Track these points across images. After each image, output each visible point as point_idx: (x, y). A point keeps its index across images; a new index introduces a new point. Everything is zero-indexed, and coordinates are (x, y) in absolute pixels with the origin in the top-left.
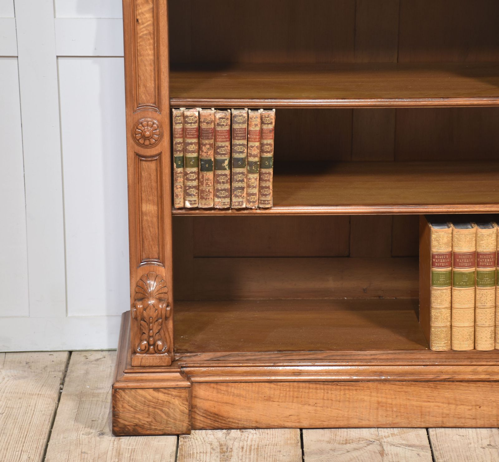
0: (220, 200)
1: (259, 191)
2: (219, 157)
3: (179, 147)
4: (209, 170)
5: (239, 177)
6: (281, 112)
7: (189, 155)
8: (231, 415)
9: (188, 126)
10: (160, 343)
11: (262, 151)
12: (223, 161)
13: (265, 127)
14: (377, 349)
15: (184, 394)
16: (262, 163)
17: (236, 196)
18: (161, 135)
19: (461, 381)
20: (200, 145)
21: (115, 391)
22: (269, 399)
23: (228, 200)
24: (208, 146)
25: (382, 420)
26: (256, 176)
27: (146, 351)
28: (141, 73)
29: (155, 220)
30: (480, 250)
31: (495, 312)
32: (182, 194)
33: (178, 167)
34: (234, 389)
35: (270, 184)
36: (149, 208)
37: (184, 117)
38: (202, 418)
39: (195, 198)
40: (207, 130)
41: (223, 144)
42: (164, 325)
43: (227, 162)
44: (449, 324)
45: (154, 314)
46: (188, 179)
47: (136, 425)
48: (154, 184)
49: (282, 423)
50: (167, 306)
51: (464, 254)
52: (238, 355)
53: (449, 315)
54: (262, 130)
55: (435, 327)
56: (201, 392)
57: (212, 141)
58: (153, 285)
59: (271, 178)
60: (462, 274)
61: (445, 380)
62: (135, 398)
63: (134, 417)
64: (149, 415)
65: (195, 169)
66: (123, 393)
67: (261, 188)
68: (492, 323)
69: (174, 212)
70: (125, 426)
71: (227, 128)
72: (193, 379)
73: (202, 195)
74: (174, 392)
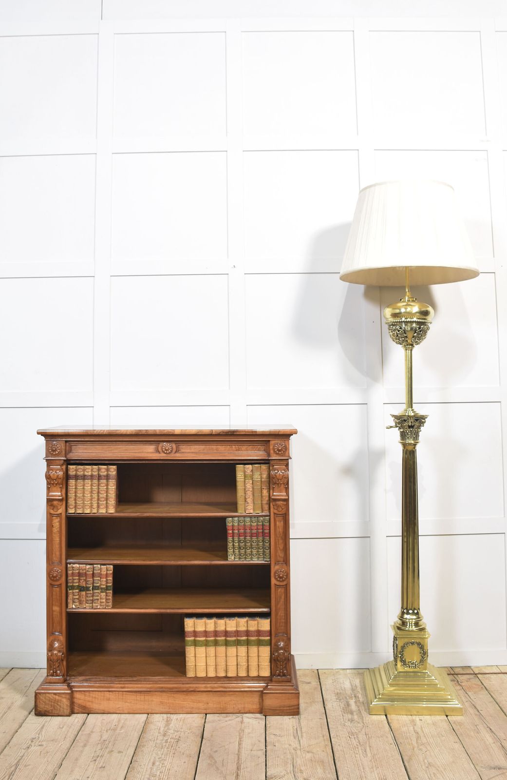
0: (88, 605)
1: (106, 601)
2: (88, 586)
3: (70, 581)
4: (83, 591)
5: (97, 594)
6: (116, 567)
7: (75, 584)
8: (91, 707)
9: (74, 571)
10: (59, 672)
11: (107, 583)
12: (90, 587)
13: (108, 572)
14: (162, 676)
15: (68, 696)
16: (107, 588)
17: (95, 603)
18: (61, 576)
19: (199, 692)
20: (79, 580)
21: (36, 694)
22: (109, 699)
23: (91, 605)
24: (83, 580)
25: (163, 710)
26: (104, 594)
27: (52, 675)
28: (53, 548)
29: (58, 614)
30: (207, 630)
31: (216, 659)
32: (71, 602)
33: (70, 590)
34: (92, 694)
35: (111, 598)
36: (56, 609)
37: (73, 567)
38: (77, 708)
39: (77, 604)
40: (82, 573)
41: (90, 580)
42: (61, 663)
43: (91, 588)
44: (194, 664)
45: (55, 658)
46: (74, 595)
47: (46, 711)
48: (58, 598)
49: (115, 711)
50: (62, 654)
51: (200, 632)
52: (96, 678)
53: (194, 659)
54: (107, 574)
55: (188, 666)
56: (77, 696)
57: (84, 578)
58: (57, 645)
59: (111, 595)
60: (199, 641)
61: (192, 691)
62: (45, 698)
63: (45, 707)
64: (51, 706)
65: (77, 591)
66: (40, 696)
67: (106, 599)
68: (214, 664)
69: (68, 610)
70: (40, 711)
71: (92, 573)
72: (73, 689)
73: (80, 602)
74: (63, 696)
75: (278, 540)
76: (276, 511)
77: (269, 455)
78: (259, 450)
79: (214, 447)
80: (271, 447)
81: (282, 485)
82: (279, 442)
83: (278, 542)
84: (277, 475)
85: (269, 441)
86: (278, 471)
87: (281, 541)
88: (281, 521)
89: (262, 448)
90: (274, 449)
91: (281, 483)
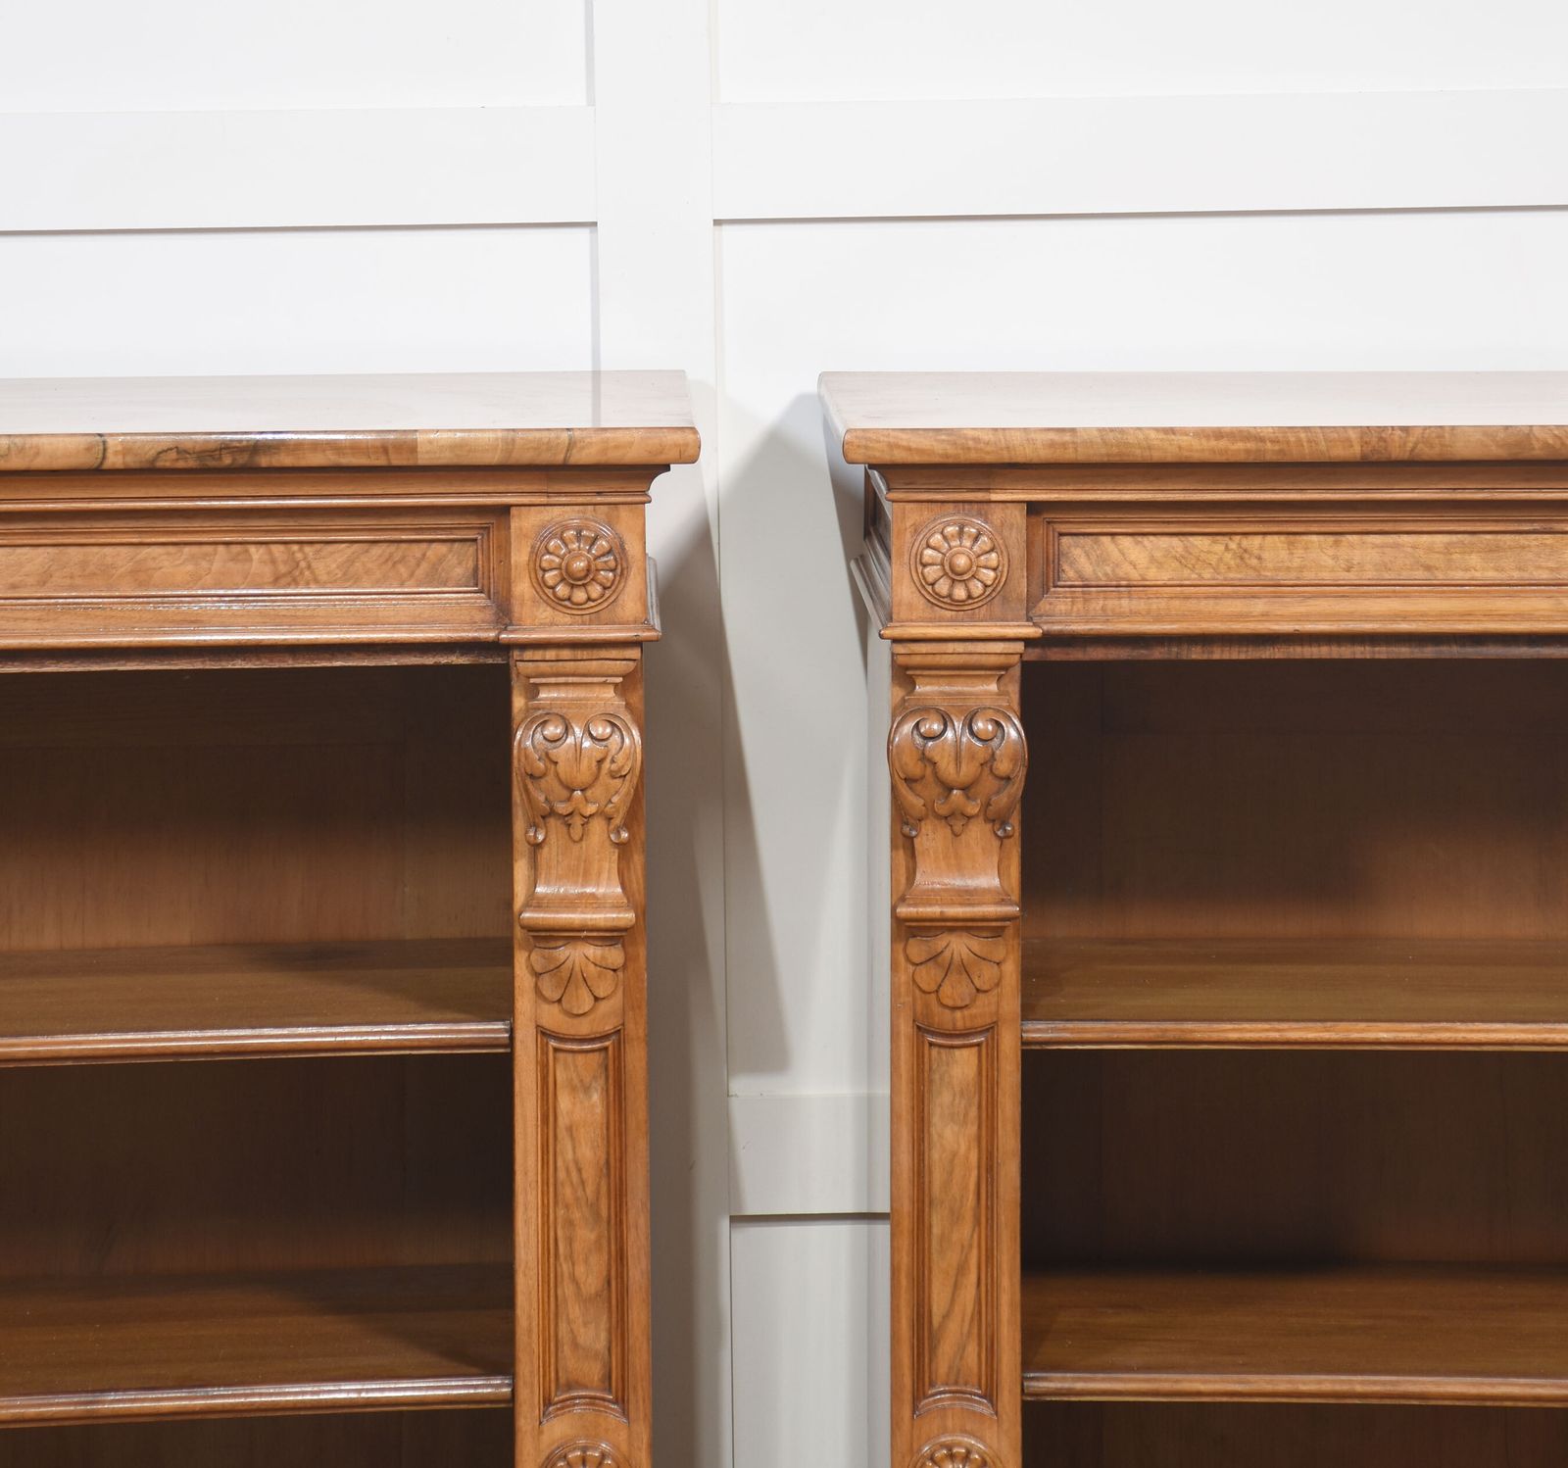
75: (570, 1223)
76: (552, 1017)
77: (504, 613)
78: (435, 576)
79: (121, 558)
80: (520, 556)
81: (597, 826)
82: (571, 516)
83: (570, 1241)
84: (562, 752)
85: (504, 511)
86: (567, 729)
87: (586, 1235)
88: (587, 1090)
89: (458, 561)
90: (537, 570)
91: (591, 809)
